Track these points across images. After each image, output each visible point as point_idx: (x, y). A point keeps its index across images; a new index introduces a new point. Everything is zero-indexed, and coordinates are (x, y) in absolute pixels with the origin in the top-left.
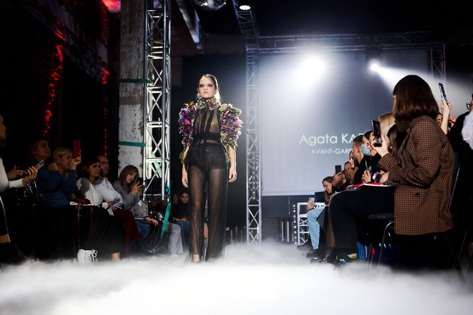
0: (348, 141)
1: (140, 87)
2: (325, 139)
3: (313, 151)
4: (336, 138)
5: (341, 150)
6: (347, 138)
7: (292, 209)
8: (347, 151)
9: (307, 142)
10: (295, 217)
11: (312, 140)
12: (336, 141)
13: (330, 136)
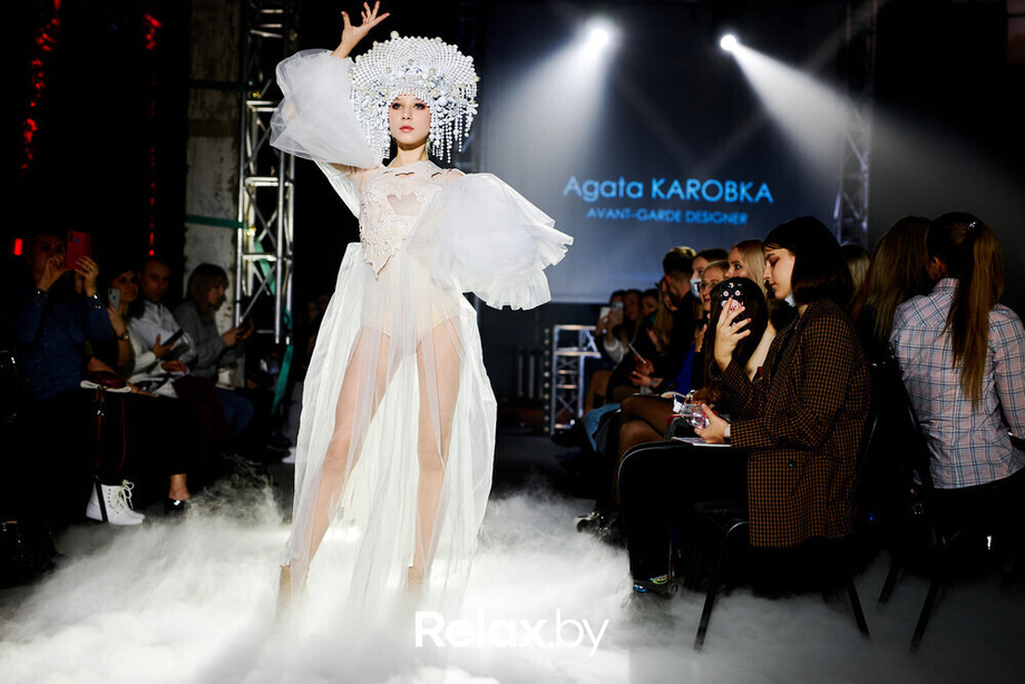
0: (665, 193)
1: (233, 100)
2: (618, 187)
3: (592, 213)
4: (640, 186)
5: (649, 213)
6: (664, 188)
7: (543, 337)
8: (662, 215)
9: (579, 193)
10: (547, 353)
11: (591, 188)
12: (640, 194)
13: (627, 181)
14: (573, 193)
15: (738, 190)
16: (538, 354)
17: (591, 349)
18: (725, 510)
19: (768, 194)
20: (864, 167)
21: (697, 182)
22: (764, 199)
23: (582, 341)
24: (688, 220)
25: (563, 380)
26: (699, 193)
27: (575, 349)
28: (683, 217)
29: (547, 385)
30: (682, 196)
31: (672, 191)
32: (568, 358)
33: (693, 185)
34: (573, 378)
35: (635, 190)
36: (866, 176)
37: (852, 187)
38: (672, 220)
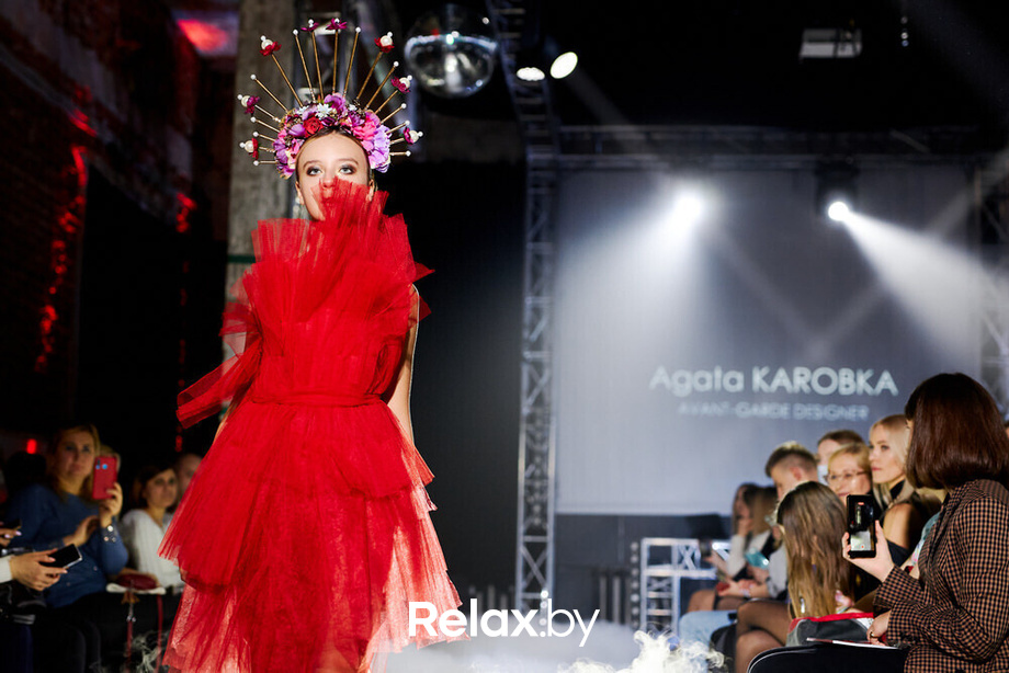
0: (770, 386)
2: (714, 379)
3: (683, 409)
5: (751, 406)
6: (769, 379)
7: (629, 553)
8: (765, 410)
9: (669, 385)
10: (635, 572)
11: (682, 380)
12: (740, 386)
13: (725, 371)
14: (661, 386)
15: (855, 379)
16: (624, 575)
17: (686, 568)
19: (891, 384)
20: (1005, 352)
21: (806, 371)
22: (886, 392)
23: (675, 557)
24: (797, 415)
25: (654, 605)
26: (809, 384)
27: (668, 567)
28: (791, 411)
29: (635, 611)
30: (790, 388)
31: (776, 382)
32: (660, 579)
33: (802, 375)
34: (666, 603)
35: (733, 381)
38: (778, 415)
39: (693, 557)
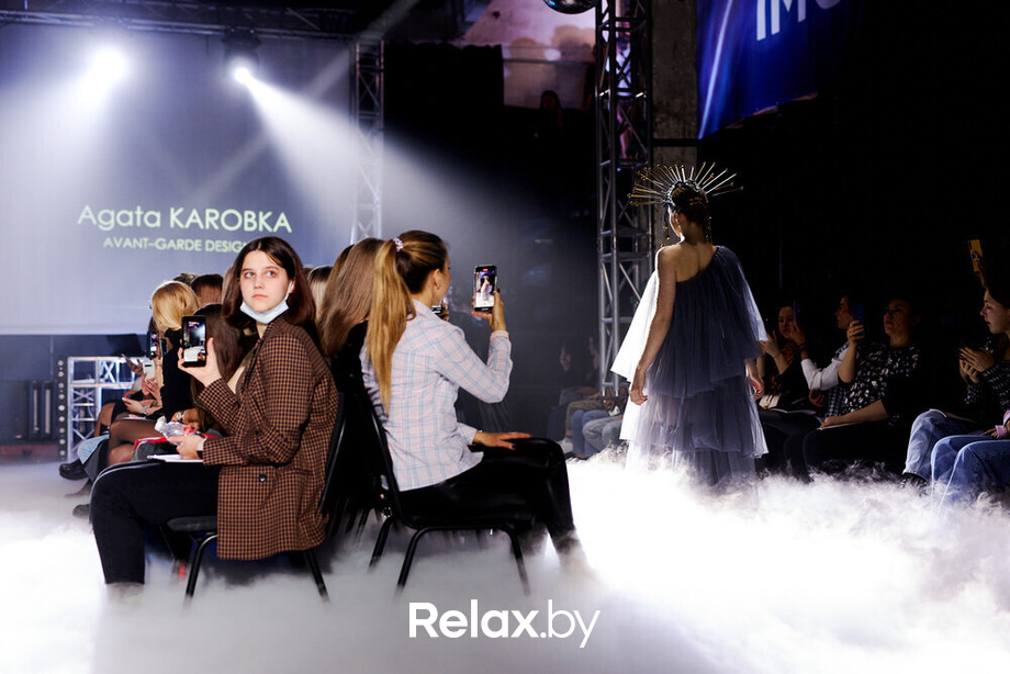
0: (184, 224)
2: (135, 216)
3: (108, 242)
4: (158, 215)
5: (167, 243)
6: (183, 218)
7: (57, 370)
8: (181, 244)
9: (94, 222)
10: (62, 386)
11: (106, 217)
12: (158, 224)
13: (145, 210)
14: (87, 221)
15: (257, 219)
16: (53, 388)
17: (108, 380)
18: (198, 525)
19: (286, 224)
20: (377, 198)
21: (216, 212)
22: (283, 229)
23: (99, 372)
24: (207, 249)
25: (82, 413)
26: (218, 222)
27: (92, 381)
28: (203, 246)
29: (62, 419)
30: (201, 226)
31: (190, 220)
32: (86, 390)
33: (212, 215)
34: (90, 410)
35: (153, 219)
36: (379, 206)
37: (366, 217)
38: (191, 249)
39: (113, 371)
